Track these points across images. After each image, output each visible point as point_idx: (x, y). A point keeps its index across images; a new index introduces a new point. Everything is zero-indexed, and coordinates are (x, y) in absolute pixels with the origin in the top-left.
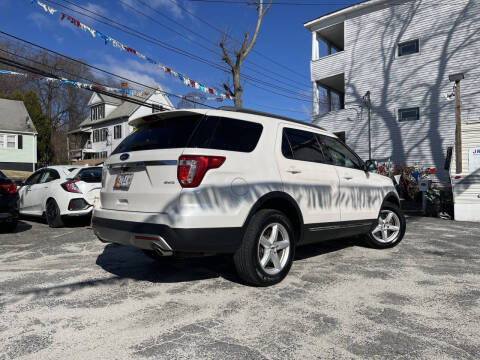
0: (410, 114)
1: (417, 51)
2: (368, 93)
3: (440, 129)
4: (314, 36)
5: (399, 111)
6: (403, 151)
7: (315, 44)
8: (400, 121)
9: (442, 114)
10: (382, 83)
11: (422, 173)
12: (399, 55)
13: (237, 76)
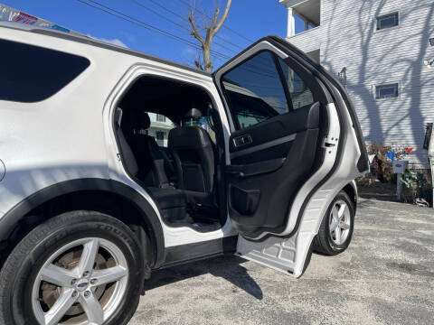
0: (389, 91)
1: (397, 24)
2: (344, 70)
3: (421, 106)
4: (290, 12)
5: (377, 87)
6: (381, 130)
7: (291, 21)
8: (377, 98)
9: (424, 91)
10: (359, 59)
11: (399, 154)
12: (378, 29)
13: (207, 52)
